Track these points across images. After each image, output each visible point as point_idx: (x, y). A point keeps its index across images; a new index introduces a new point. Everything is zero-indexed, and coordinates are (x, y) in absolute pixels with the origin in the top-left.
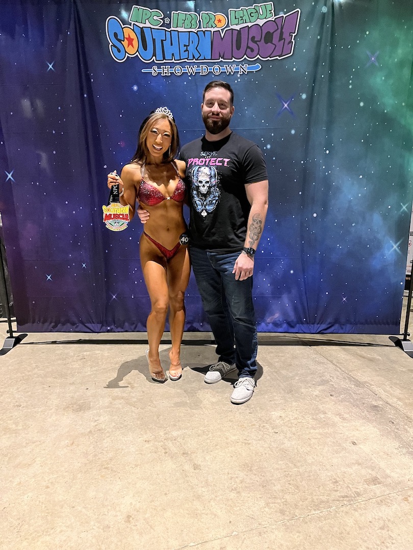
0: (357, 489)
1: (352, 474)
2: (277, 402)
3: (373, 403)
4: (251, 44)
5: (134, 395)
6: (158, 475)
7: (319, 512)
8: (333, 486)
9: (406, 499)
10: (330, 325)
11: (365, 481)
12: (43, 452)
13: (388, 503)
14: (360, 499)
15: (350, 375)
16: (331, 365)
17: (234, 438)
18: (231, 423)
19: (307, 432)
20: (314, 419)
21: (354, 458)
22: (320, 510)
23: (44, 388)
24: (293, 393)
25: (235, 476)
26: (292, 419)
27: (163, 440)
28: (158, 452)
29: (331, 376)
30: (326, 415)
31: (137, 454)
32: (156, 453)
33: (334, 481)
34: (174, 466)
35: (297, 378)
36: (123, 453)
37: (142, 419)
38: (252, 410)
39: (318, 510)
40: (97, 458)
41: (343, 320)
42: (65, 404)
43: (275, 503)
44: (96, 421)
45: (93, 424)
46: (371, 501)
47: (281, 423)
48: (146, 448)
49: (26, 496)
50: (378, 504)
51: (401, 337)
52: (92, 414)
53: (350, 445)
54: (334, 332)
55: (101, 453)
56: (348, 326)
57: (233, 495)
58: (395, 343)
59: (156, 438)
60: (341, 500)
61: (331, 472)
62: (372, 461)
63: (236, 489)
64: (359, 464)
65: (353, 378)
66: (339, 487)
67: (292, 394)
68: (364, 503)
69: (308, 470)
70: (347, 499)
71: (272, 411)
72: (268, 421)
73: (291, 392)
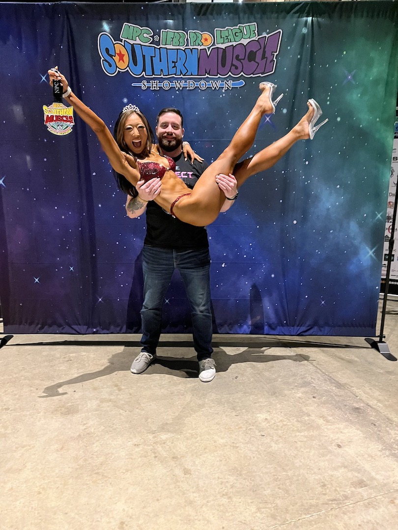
0: (345, 492)
1: (339, 477)
2: (262, 405)
3: (355, 405)
4: (235, 62)
5: (121, 397)
6: (149, 480)
7: (309, 516)
8: (322, 490)
9: (392, 502)
10: (309, 327)
11: (352, 484)
12: (33, 457)
13: (376, 505)
14: (348, 502)
15: (330, 377)
16: (311, 367)
17: (221, 441)
18: (218, 426)
19: (293, 435)
20: (298, 421)
21: (340, 460)
22: (310, 514)
23: (31, 390)
24: (277, 394)
25: (225, 481)
26: (278, 421)
27: (152, 443)
28: (148, 456)
29: (312, 378)
30: (311, 418)
31: (127, 459)
32: (145, 457)
33: (322, 484)
34: (164, 471)
35: (280, 380)
36: (113, 457)
37: (131, 422)
38: (238, 412)
39: (309, 514)
40: (88, 463)
41: (321, 322)
42: (54, 407)
43: (266, 508)
44: (85, 424)
45: (82, 428)
46: (358, 503)
47: (267, 425)
48: (136, 452)
49: (18, 503)
50: (366, 507)
51: (377, 339)
52: (80, 417)
53: (335, 448)
54: (313, 334)
55: (91, 457)
56: (327, 329)
57: (225, 500)
58: (371, 345)
59: (145, 442)
60: (330, 504)
61: (319, 476)
62: (357, 464)
63: (226, 494)
64: (345, 467)
65: (334, 380)
66: (328, 491)
67: (276, 396)
68: (351, 506)
69: (296, 474)
70: (336, 502)
71: (258, 414)
72: (254, 423)
73: (275, 394)
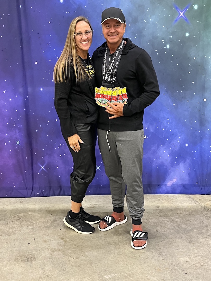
26: (196, 263)
37: (79, 266)
38: (163, 257)
45: (41, 271)
47: (188, 266)
52: (38, 263)
71: (180, 257)
72: (178, 265)
73: (192, 242)
